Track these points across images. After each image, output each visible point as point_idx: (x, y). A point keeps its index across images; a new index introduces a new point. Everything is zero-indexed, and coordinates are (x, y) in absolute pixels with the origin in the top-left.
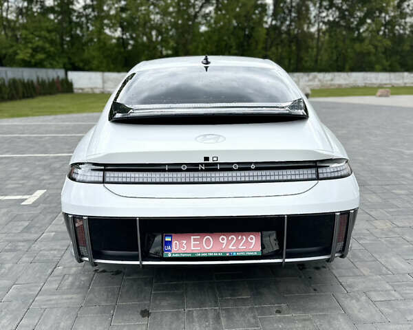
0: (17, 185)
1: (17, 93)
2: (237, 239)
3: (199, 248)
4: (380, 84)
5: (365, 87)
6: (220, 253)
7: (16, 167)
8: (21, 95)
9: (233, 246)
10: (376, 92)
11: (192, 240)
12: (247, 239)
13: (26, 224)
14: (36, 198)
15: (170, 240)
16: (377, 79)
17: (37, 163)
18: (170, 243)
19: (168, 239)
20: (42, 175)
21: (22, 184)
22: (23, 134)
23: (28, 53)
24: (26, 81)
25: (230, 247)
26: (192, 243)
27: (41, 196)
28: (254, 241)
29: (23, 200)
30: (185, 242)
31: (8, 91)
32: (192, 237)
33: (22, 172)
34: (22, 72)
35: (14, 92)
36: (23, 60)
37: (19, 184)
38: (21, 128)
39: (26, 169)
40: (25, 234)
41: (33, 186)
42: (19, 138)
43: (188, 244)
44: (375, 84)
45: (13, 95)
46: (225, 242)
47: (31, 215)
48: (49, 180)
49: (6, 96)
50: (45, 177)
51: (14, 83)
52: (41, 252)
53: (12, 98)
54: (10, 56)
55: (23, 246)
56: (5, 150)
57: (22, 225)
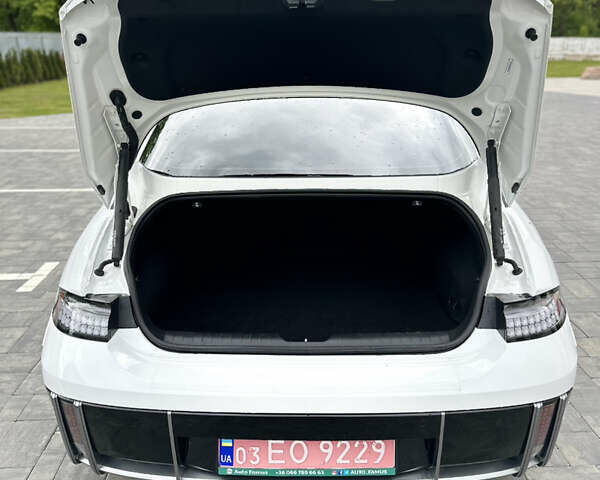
0: (15, 252)
1: (35, 73)
2: (352, 446)
3: (283, 462)
4: (588, 56)
5: (563, 61)
6: (321, 470)
7: (19, 213)
8: (41, 75)
9: (343, 459)
10: (582, 70)
11: (270, 446)
12: (370, 447)
13: (18, 333)
14: (41, 279)
15: (230, 445)
16: (583, 49)
17: (52, 207)
18: (229, 451)
19: (227, 443)
20: (56, 231)
21: (24, 248)
22: (35, 148)
23: (50, 6)
24: (47, 53)
25: (340, 460)
26: (271, 451)
27: (49, 275)
28: (382, 451)
29: (21, 283)
30: (258, 449)
31: (20, 69)
32: (270, 442)
33: (25, 225)
34: (42, 38)
35: (30, 71)
36: (44, 18)
37: (19, 248)
38: (35, 136)
39: (33, 219)
40: (14, 356)
41: (40, 252)
42: (30, 155)
43: (263, 454)
44: (578, 56)
45: (28, 76)
46: (330, 451)
47: (29, 315)
48: (64, 240)
49: (18, 78)
50: (61, 236)
51: (29, 56)
52: (35, 398)
53: (27, 80)
54: (25, 10)
55: (9, 382)
56: (7, 180)
57: (11, 337)
